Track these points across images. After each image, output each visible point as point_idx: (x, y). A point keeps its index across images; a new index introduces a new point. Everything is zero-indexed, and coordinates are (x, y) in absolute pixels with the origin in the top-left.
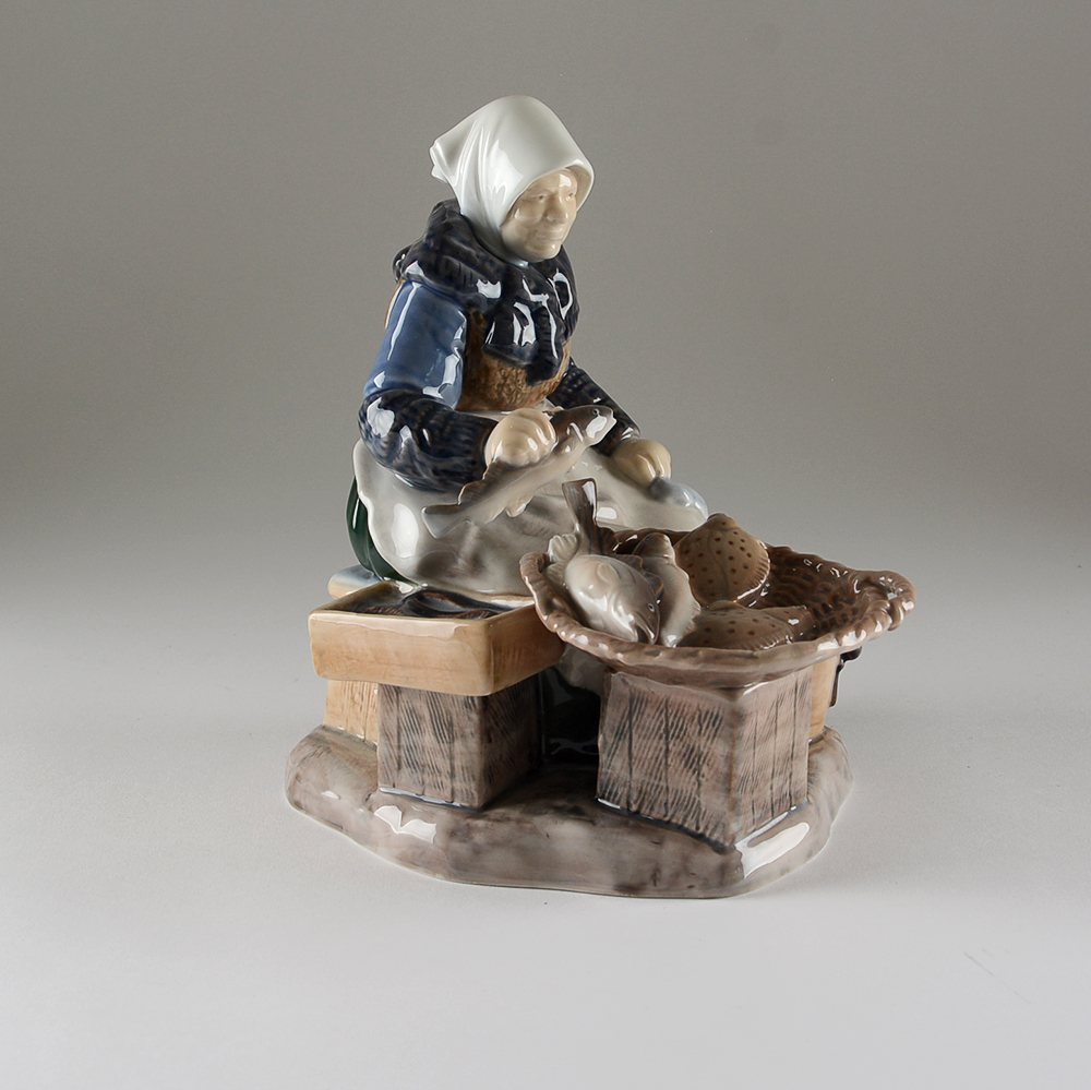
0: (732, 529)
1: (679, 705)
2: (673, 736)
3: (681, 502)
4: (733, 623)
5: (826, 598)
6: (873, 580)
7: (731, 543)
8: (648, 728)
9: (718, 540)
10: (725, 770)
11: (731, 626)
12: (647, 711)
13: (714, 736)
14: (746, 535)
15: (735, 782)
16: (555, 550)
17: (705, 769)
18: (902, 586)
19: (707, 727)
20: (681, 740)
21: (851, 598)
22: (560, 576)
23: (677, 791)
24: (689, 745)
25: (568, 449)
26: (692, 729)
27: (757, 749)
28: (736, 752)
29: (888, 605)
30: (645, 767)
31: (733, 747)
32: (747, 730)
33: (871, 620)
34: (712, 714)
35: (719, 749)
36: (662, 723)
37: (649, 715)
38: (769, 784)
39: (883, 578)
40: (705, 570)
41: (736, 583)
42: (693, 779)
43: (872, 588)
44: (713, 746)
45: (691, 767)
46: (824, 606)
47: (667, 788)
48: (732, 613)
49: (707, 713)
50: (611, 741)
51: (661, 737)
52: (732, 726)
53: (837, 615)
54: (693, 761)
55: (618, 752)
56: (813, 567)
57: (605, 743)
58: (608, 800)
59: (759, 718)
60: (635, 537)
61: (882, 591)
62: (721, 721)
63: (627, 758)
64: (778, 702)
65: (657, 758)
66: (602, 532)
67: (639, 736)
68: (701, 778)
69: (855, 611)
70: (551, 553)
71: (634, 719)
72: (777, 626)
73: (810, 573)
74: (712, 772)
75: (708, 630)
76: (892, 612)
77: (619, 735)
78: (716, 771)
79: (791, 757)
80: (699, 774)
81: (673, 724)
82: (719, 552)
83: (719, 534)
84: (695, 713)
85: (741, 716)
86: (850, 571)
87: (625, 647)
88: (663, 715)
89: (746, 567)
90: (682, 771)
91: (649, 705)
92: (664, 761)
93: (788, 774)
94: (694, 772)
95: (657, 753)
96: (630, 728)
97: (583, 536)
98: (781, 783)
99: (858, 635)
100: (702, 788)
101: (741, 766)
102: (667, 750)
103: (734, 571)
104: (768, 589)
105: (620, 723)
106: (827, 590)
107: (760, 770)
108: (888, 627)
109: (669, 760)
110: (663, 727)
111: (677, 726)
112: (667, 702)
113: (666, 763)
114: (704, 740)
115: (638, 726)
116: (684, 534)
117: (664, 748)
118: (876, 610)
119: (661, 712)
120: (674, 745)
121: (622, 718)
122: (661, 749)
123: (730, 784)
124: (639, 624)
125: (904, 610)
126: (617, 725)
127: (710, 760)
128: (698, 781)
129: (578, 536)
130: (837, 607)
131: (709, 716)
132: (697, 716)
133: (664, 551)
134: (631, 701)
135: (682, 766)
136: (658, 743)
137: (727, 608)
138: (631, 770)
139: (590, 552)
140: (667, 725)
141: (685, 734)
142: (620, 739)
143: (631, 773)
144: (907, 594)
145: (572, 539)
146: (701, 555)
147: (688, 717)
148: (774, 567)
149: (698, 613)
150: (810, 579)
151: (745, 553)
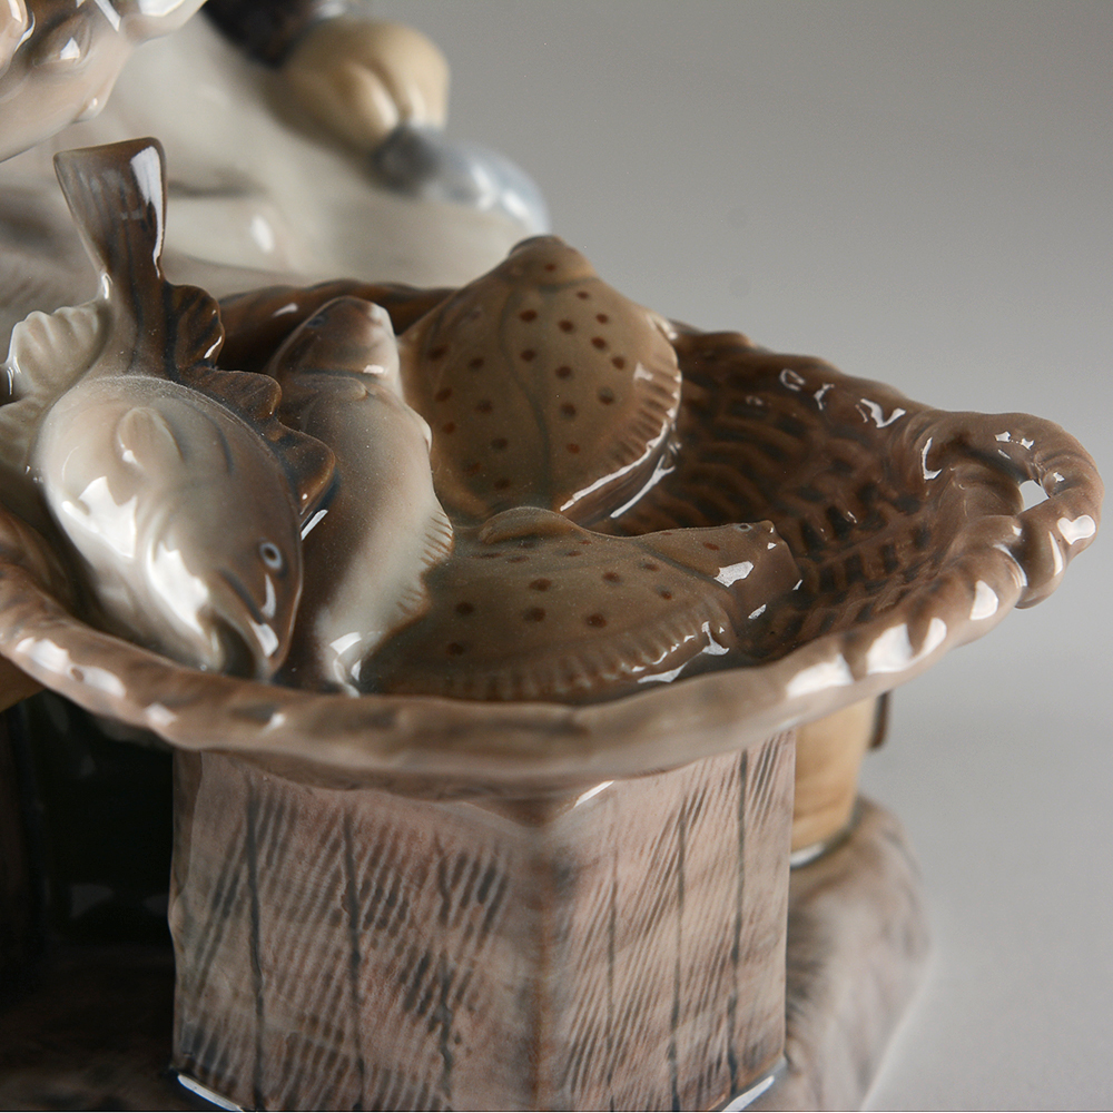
0: (573, 283)
1: (384, 830)
2: (370, 918)
3: (464, 194)
4: (541, 586)
5: (837, 491)
6: (975, 441)
7: (567, 326)
8: (302, 891)
9: (529, 316)
10: (520, 1028)
11: (535, 599)
12: (296, 842)
13: (486, 929)
14: (615, 301)
15: (550, 1064)
16: (26, 356)
17: (462, 1021)
18: (1061, 466)
19: (464, 903)
20: (393, 932)
21: (911, 498)
22: (23, 443)
23: (387, 1073)
24: (414, 950)
25: (70, 52)
26: (423, 903)
27: (620, 958)
28: (551, 979)
29: (1017, 531)
30: (298, 999)
31: (541, 962)
32: (585, 912)
33: (960, 585)
34: (476, 866)
35: (501, 966)
36: (336, 878)
37: (300, 855)
38: (664, 1045)
39: (1005, 437)
40: (486, 407)
41: (574, 449)
42: (431, 1046)
43: (973, 468)
44: (483, 956)
45: (422, 1011)
46: (833, 515)
47: (360, 1064)
48: (544, 552)
49: (462, 861)
50: (202, 917)
51: (336, 920)
52: (536, 904)
53: (866, 547)
54: (429, 996)
55: (221, 949)
56: (806, 394)
57: (187, 921)
58: (203, 1083)
59: (625, 871)
60: (292, 308)
61: (1002, 478)
62: (502, 887)
63: (248, 969)
64: (687, 815)
65: (328, 978)
66: (177, 300)
67: (278, 911)
68: (451, 1047)
69: (919, 538)
70: (14, 365)
71: (262, 860)
72: (680, 595)
73: (797, 412)
74: (482, 1032)
75: (465, 609)
76: (1029, 555)
77: (223, 901)
78: (495, 1031)
79: (733, 956)
80: (445, 1034)
81: (367, 884)
82: (529, 355)
83: (533, 300)
84: (428, 860)
85: (566, 873)
86: (913, 410)
87: (173, 689)
88: (339, 860)
89: (607, 399)
90: (399, 1022)
91: (299, 825)
92: (347, 989)
93: (723, 1005)
94: (431, 1028)
95: (327, 961)
96: (252, 885)
97: (119, 311)
98: (700, 1035)
99: (916, 638)
100: (457, 1075)
101: (569, 1016)
102: (355, 958)
103: (569, 410)
104: (677, 460)
105: (225, 869)
106: (841, 466)
107: (632, 1013)
108: (1015, 597)
109: (363, 985)
110: (341, 891)
111: (379, 891)
112: (348, 820)
113: (354, 994)
114: (454, 939)
115: (274, 882)
116: (439, 296)
117: (347, 950)
118: (980, 548)
119: (335, 847)
120: (374, 944)
121: (230, 855)
122: (337, 955)
123: (535, 1069)
124: (224, 614)
125: (1065, 546)
126: (215, 873)
127: (475, 996)
128: (444, 1050)
129: (104, 312)
130: (872, 520)
131: (467, 871)
132: (433, 868)
133: (365, 353)
134: (252, 808)
135: (398, 1005)
136: (330, 935)
137: (531, 537)
138: (260, 1003)
139: (132, 361)
140: (351, 886)
141: (401, 916)
142: (225, 914)
143: (260, 1012)
144: (1074, 493)
145: (84, 320)
146: (477, 364)
147: (408, 870)
148: (697, 392)
149: (440, 554)
150: (797, 429)
151: (606, 357)
